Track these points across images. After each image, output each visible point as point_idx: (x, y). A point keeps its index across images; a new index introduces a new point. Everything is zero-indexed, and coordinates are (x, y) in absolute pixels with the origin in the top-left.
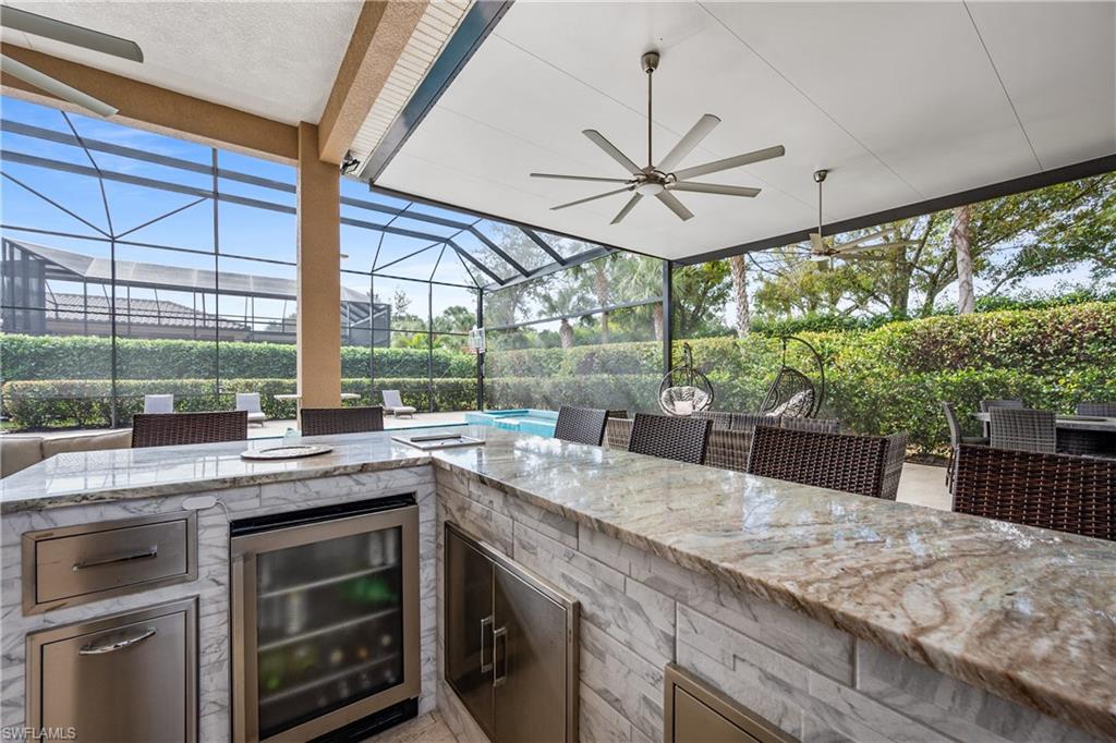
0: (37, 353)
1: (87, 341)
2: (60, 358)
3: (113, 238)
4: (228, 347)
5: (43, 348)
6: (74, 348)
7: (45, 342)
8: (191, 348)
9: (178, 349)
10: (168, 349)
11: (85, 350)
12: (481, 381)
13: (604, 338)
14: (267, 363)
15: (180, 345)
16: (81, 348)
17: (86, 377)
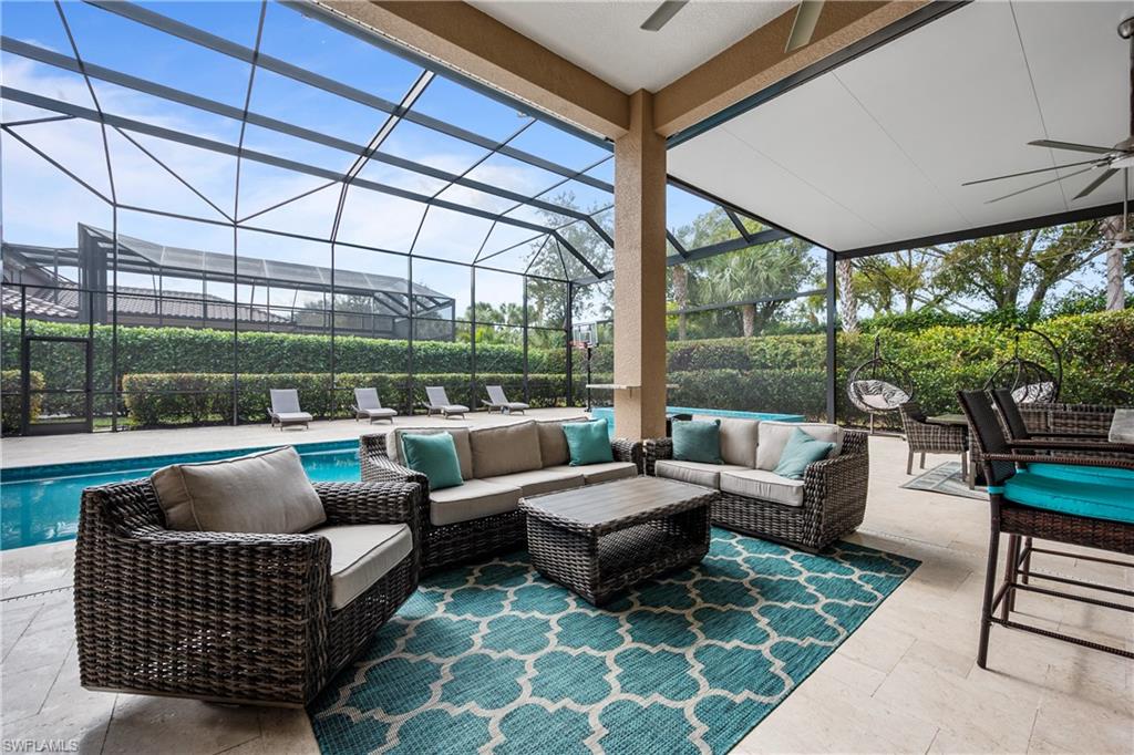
0: (133, 345)
1: (182, 332)
2: (155, 351)
3: (236, 222)
4: (318, 341)
5: (140, 340)
6: (170, 339)
7: (139, 333)
8: (282, 341)
9: (270, 341)
10: (261, 341)
11: (179, 342)
12: (569, 376)
13: (682, 334)
14: (355, 358)
15: (272, 338)
16: (176, 341)
17: (181, 371)
